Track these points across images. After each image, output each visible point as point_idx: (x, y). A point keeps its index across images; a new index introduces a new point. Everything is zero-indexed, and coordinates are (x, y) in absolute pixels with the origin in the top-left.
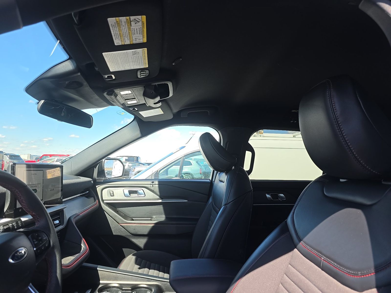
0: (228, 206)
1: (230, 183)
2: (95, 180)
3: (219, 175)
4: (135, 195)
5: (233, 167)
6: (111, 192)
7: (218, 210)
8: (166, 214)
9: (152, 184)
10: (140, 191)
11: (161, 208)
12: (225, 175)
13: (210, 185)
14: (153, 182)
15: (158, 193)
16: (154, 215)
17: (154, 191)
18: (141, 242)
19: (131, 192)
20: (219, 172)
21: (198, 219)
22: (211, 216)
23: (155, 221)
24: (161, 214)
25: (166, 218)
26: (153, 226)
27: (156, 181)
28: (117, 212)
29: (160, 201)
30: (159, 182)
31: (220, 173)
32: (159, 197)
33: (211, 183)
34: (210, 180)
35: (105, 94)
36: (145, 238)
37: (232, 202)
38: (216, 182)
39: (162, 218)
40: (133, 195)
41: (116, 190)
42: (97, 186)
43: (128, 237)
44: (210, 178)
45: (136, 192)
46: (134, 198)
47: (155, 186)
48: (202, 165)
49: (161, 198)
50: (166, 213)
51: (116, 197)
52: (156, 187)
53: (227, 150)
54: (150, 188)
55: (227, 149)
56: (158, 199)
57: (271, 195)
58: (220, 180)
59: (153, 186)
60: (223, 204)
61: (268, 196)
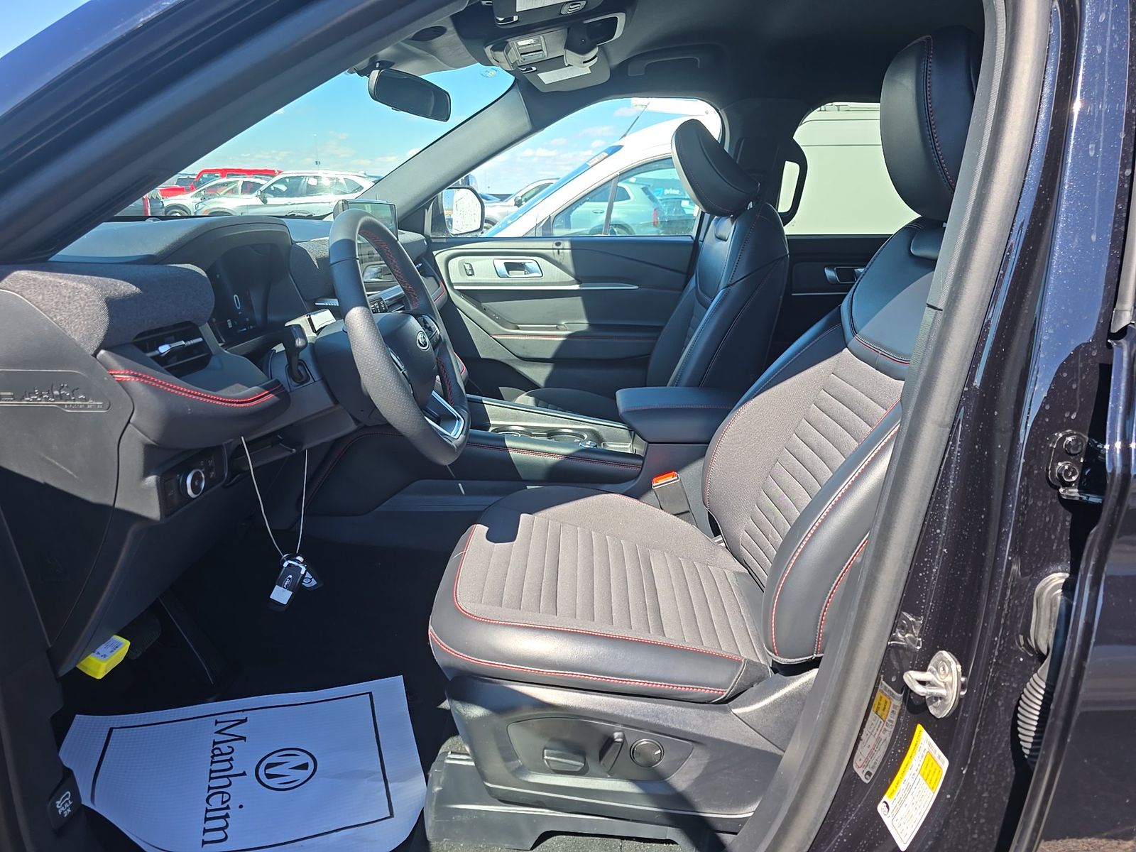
0: (733, 288)
1: (741, 241)
2: (428, 239)
3: (716, 223)
4: (520, 274)
5: (751, 205)
6: (468, 267)
7: (710, 300)
8: (589, 317)
9: (555, 247)
10: (530, 263)
11: (578, 302)
12: (731, 224)
13: (693, 251)
14: (558, 244)
15: (572, 270)
16: (565, 319)
17: (563, 263)
18: (539, 374)
19: (510, 267)
20: (716, 217)
21: (662, 328)
22: (691, 318)
23: (567, 330)
24: (579, 318)
25: (590, 325)
26: (564, 342)
27: (566, 240)
28: (484, 310)
29: (576, 287)
30: (572, 243)
31: (718, 220)
32: (573, 279)
33: (696, 246)
34: (692, 238)
35: (488, 50)
36: (546, 365)
37: (741, 281)
38: (709, 239)
39: (582, 324)
40: (515, 274)
41: (478, 262)
42: (435, 253)
43: (511, 364)
44: (694, 233)
45: (521, 267)
46: (517, 280)
47: (563, 252)
48: (661, 200)
49: (579, 280)
50: (590, 314)
51: (477, 278)
52: (566, 255)
53: (737, 162)
54: (551, 256)
55: (740, 161)
56: (570, 283)
57: (838, 272)
58: (718, 235)
59: (559, 252)
60: (722, 285)
61: (830, 273)
